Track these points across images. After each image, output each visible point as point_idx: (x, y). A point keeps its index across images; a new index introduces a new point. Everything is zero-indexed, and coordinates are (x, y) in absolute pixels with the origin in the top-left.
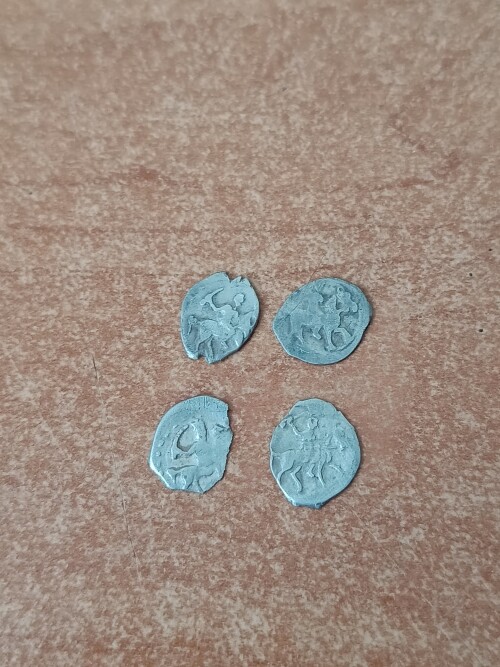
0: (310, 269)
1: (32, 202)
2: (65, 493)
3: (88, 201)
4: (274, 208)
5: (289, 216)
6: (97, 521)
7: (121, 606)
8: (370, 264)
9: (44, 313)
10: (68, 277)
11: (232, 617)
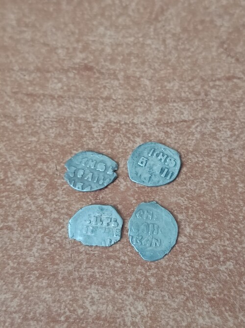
0: (175, 122)
1: (25, 80)
2: (38, 236)
3: (56, 81)
4: (156, 89)
5: (164, 93)
6: (55, 251)
7: (67, 297)
8: (207, 120)
9: (30, 139)
10: (44, 121)
11: (127, 305)
